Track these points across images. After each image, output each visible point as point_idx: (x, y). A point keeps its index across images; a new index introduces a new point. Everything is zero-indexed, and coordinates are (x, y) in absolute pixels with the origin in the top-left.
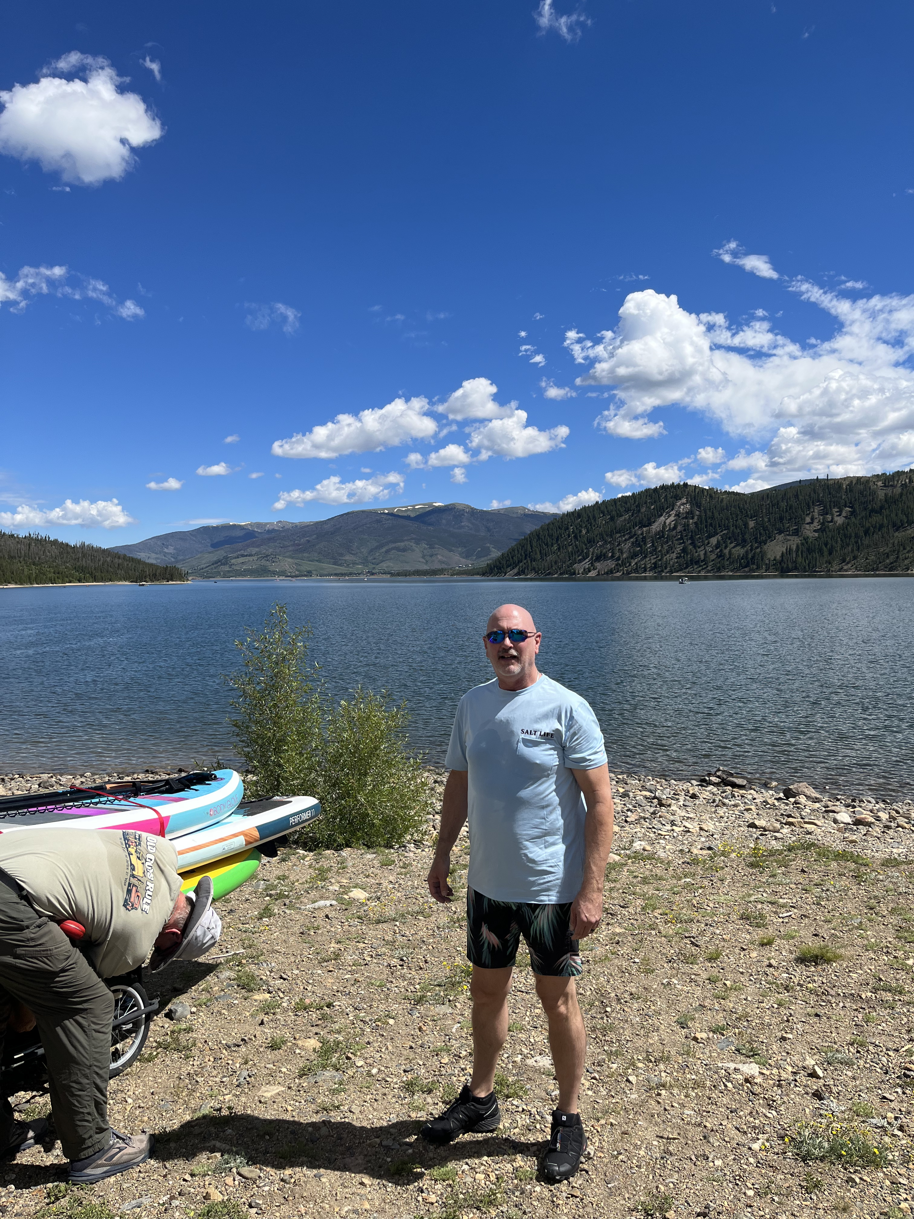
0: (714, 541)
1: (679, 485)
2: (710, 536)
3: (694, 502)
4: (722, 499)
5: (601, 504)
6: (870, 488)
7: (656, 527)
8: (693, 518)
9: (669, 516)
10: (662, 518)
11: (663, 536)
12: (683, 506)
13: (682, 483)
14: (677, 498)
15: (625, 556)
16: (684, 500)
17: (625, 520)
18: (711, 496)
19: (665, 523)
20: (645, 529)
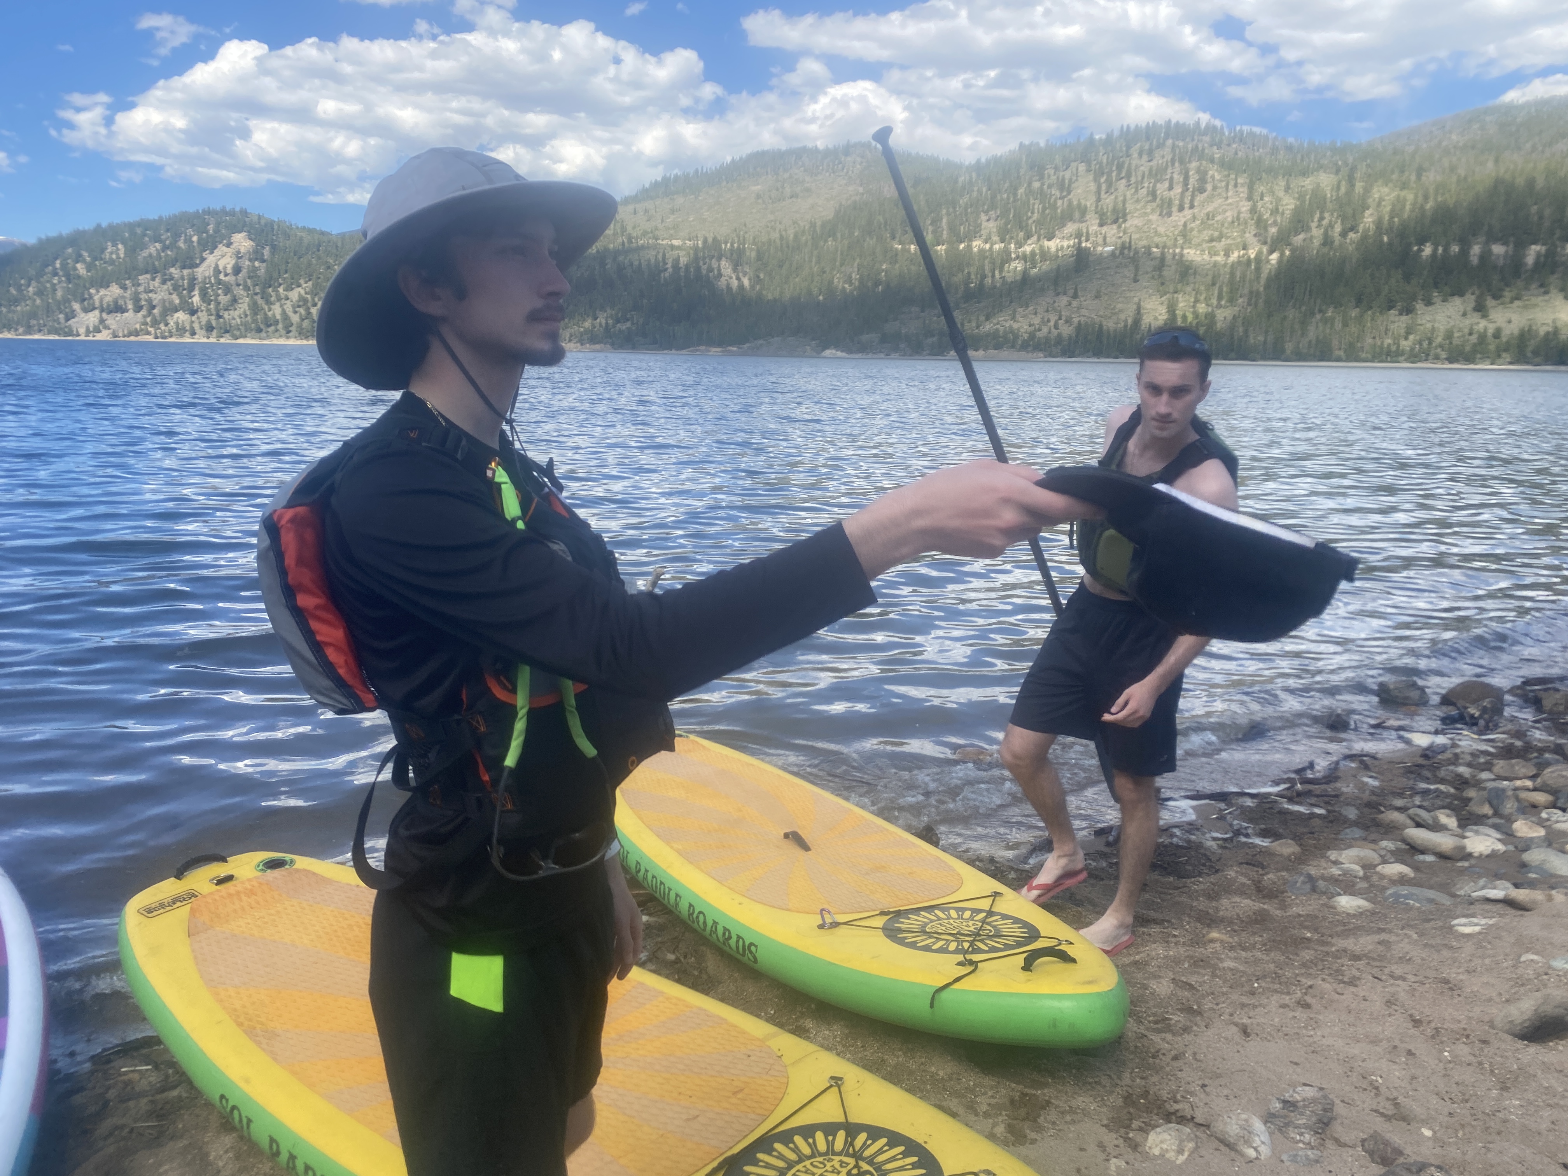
0: (294, 295)
1: (233, 211)
2: (289, 289)
3: (260, 238)
4: (300, 238)
7: (203, 271)
8: (260, 261)
9: (223, 256)
10: (211, 259)
11: (216, 284)
12: (242, 242)
13: (237, 209)
14: (234, 230)
15: (155, 311)
16: (244, 234)
17: (150, 255)
18: (286, 233)
19: (217, 266)
20: (186, 272)
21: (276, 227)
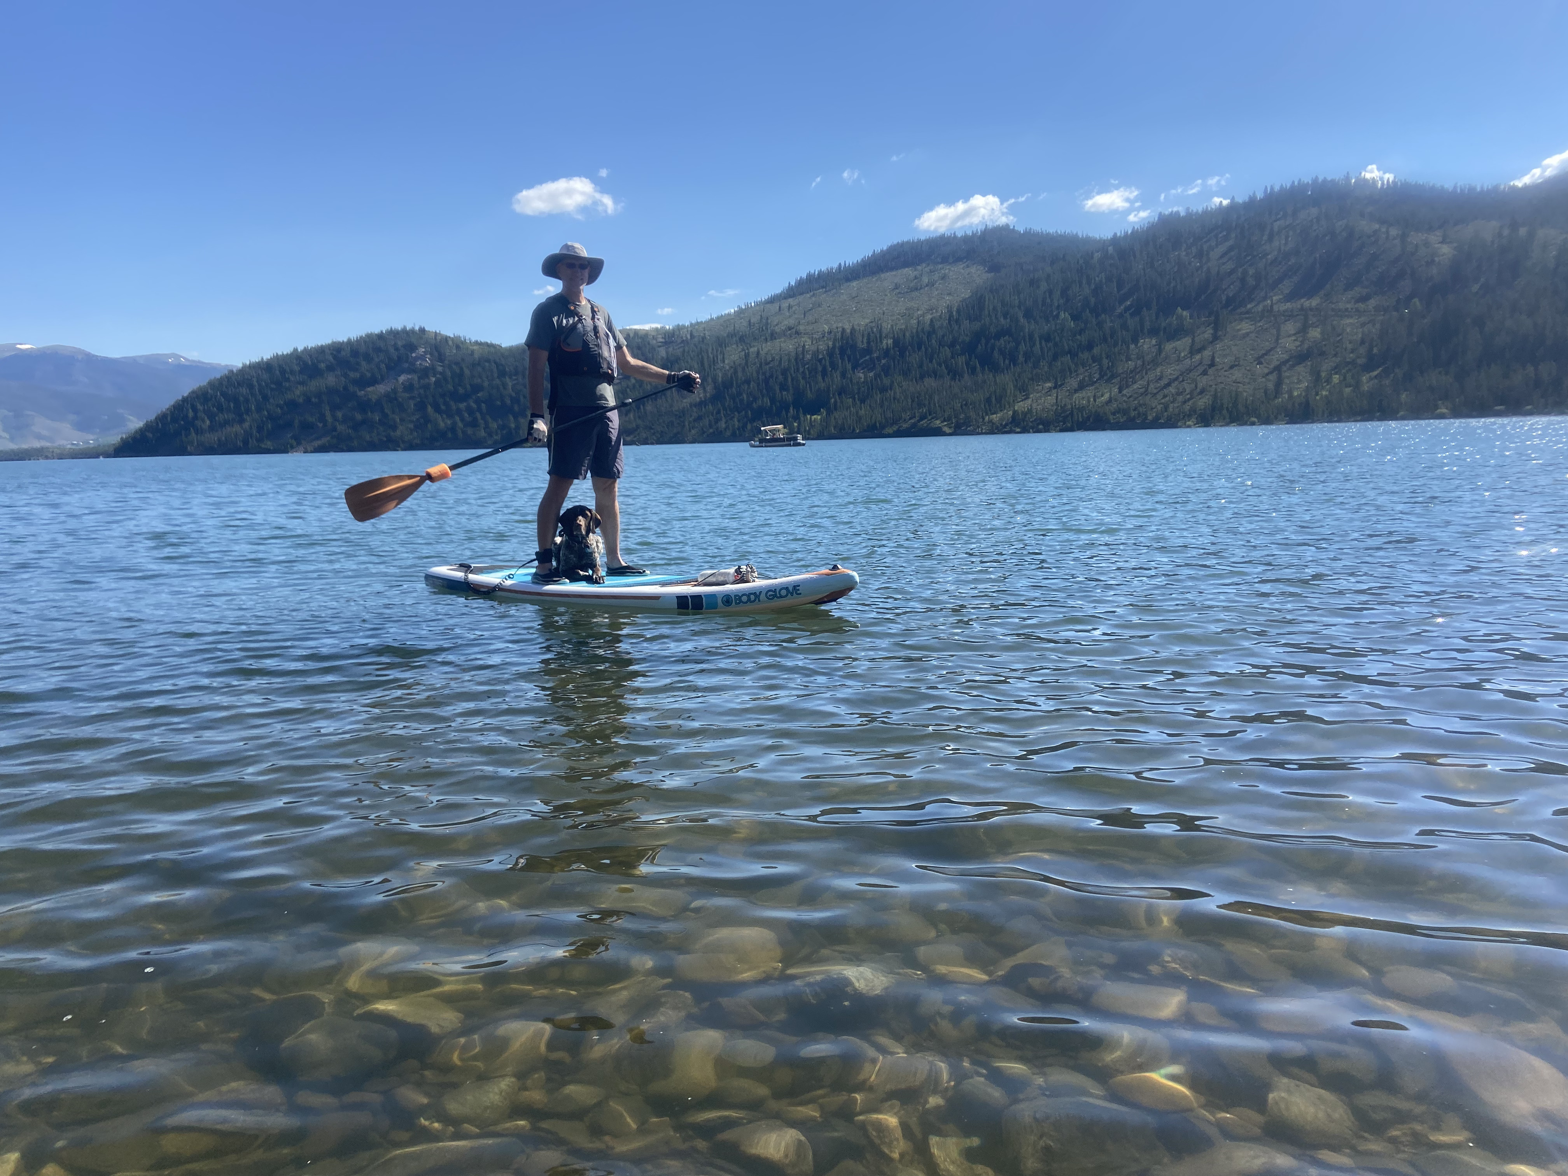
0: (465, 405)
1: (413, 331)
2: (459, 400)
3: (436, 354)
4: (473, 352)
5: (302, 352)
6: (649, 344)
7: (386, 386)
8: (434, 376)
9: (402, 372)
10: (393, 375)
11: (396, 399)
12: (421, 359)
13: (417, 328)
14: (412, 347)
15: (343, 425)
16: (422, 350)
17: (339, 375)
18: (458, 347)
19: (397, 380)
20: (369, 389)
21: (450, 343)
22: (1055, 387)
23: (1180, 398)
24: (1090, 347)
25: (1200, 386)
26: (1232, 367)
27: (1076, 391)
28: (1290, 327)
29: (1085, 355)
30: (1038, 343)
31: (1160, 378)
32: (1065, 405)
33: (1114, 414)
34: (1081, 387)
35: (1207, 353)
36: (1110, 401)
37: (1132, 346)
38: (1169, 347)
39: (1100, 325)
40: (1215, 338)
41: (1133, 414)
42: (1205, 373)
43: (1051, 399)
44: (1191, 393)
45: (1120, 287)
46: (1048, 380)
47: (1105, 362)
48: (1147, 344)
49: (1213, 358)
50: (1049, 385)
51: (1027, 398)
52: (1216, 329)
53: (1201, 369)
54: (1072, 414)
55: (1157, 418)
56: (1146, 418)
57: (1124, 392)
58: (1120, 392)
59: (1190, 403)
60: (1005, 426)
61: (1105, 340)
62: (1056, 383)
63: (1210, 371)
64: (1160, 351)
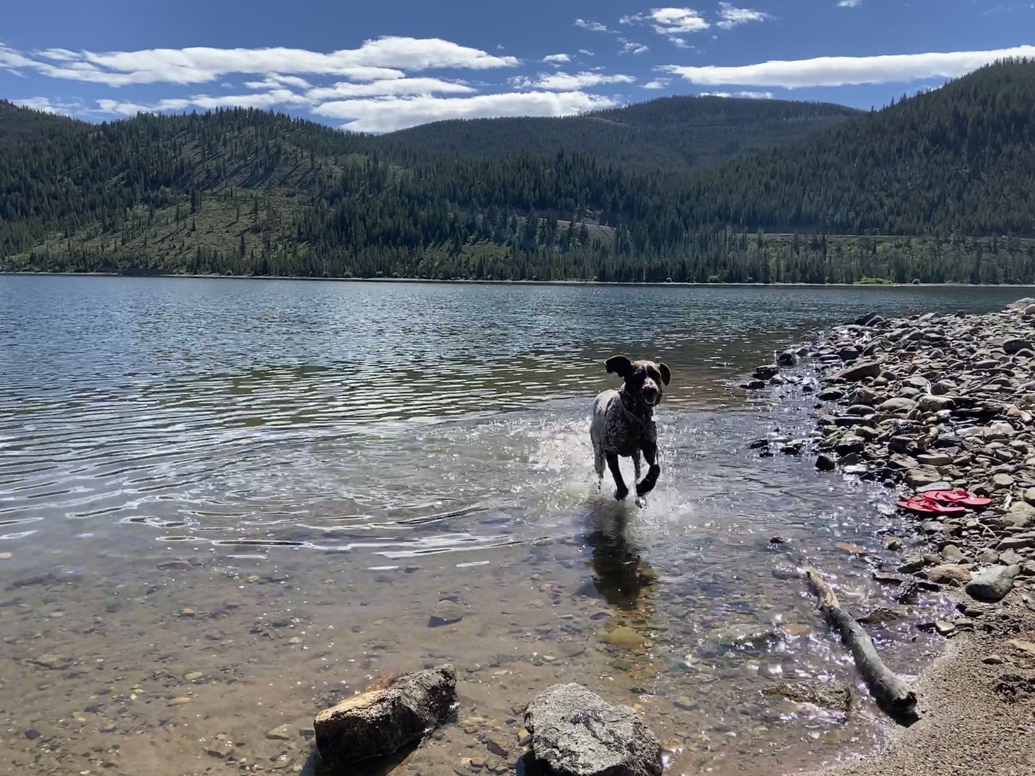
22: (66, 237)
23: (173, 252)
24: (93, 207)
25: (186, 245)
26: (208, 233)
27: (85, 240)
28: (246, 209)
29: (89, 213)
30: (46, 198)
31: (155, 236)
32: (78, 251)
33: (120, 261)
34: (89, 238)
35: (189, 221)
36: (116, 250)
37: (128, 210)
38: (158, 212)
39: (100, 191)
40: (193, 211)
41: (136, 262)
42: (189, 235)
43: (64, 246)
44: (180, 249)
45: (113, 162)
46: (59, 230)
47: (108, 221)
48: (140, 210)
49: (194, 224)
50: (59, 234)
51: (42, 243)
52: (193, 204)
53: (186, 231)
54: (84, 258)
55: (156, 266)
56: (147, 266)
57: (127, 244)
58: (123, 244)
59: (181, 257)
60: (25, 266)
61: (104, 203)
62: (66, 234)
63: (193, 234)
64: (152, 216)
